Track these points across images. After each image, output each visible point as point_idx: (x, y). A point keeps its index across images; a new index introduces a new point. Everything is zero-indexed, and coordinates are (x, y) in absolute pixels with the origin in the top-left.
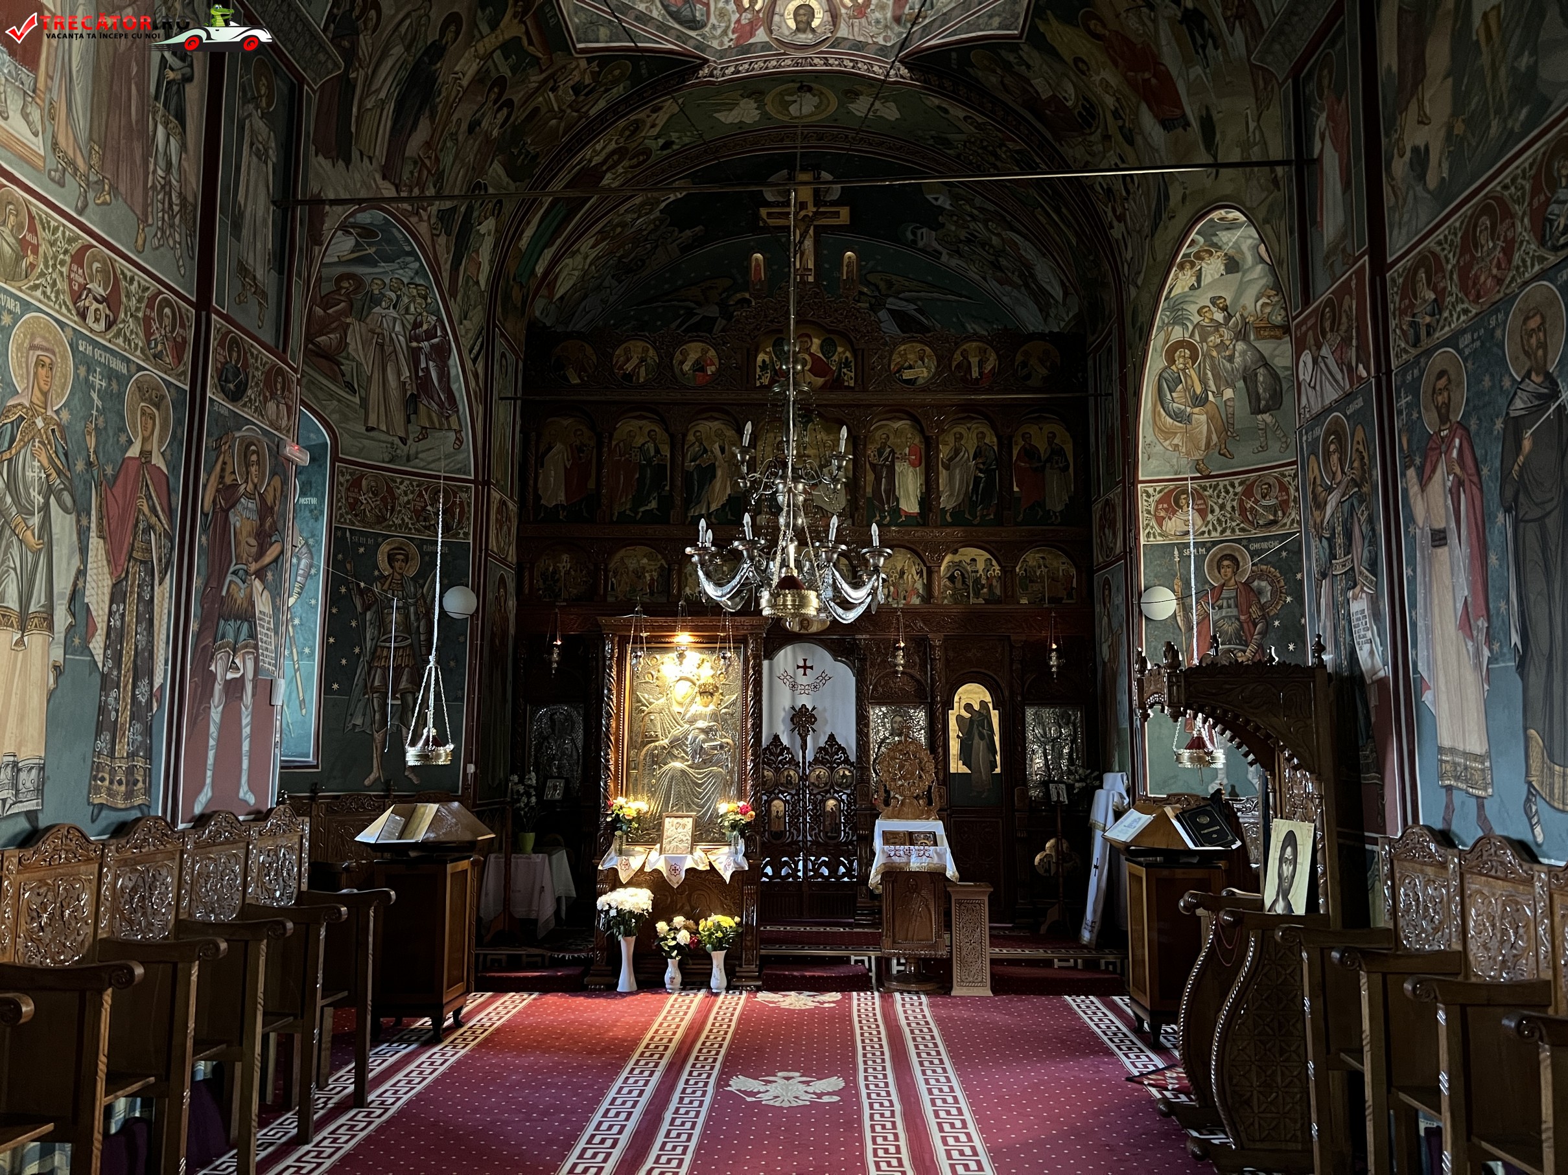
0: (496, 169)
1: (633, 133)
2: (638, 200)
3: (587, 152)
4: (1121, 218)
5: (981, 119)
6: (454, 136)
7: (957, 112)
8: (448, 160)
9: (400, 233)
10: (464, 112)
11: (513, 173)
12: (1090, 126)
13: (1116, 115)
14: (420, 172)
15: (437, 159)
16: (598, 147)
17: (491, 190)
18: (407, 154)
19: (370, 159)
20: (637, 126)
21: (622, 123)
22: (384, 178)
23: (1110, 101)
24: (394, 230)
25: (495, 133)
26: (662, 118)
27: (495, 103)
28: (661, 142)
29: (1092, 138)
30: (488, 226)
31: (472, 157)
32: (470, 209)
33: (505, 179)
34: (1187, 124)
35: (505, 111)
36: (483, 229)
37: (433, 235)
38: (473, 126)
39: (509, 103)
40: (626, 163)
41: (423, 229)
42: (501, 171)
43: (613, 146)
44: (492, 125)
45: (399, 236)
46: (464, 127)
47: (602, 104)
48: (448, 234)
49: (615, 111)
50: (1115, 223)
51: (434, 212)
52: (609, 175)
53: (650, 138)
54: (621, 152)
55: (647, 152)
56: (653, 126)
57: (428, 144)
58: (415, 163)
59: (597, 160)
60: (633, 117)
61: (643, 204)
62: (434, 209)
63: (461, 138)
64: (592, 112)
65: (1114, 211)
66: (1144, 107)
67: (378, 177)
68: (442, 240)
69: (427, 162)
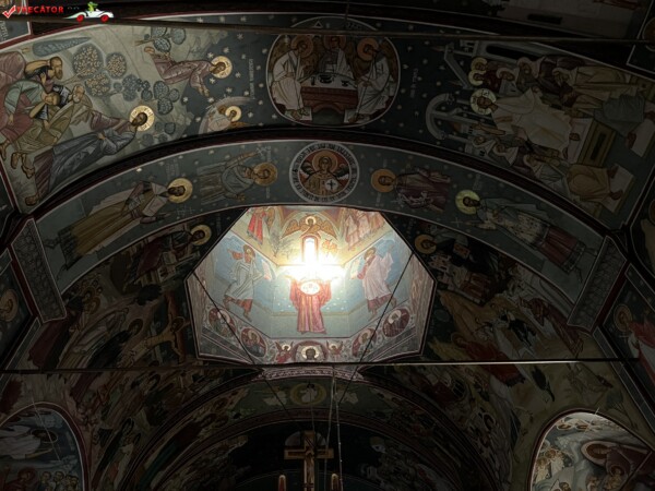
0: (142, 414)
1: (220, 407)
2: (217, 446)
3: (194, 414)
4: (487, 445)
5: (400, 399)
6: (122, 387)
7: (388, 396)
8: (114, 400)
9: (70, 436)
10: (132, 376)
11: (150, 418)
12: (461, 395)
13: (476, 386)
14: (95, 401)
15: (108, 398)
16: (201, 412)
17: (136, 427)
18: (91, 388)
19: (66, 380)
20: (223, 402)
21: (216, 399)
22: (71, 395)
23: (472, 379)
24: (67, 434)
25: (146, 392)
26: (236, 399)
27: (151, 374)
28: (234, 413)
29: (464, 402)
30: (128, 448)
31: (130, 402)
32: (120, 435)
33: (146, 422)
34: (523, 379)
35: (155, 381)
36: (125, 449)
37: (92, 443)
38: (134, 385)
39: (158, 377)
40: (213, 424)
41: (87, 436)
42: (144, 416)
43: (208, 413)
44: (146, 387)
45: (69, 438)
46: (129, 383)
47: (206, 389)
48: (102, 445)
49: (212, 393)
50: (484, 449)
51: (97, 429)
52: (204, 430)
53: (229, 411)
54: (212, 416)
55: (226, 418)
56: (231, 403)
57: (105, 387)
58: (94, 395)
59: (199, 419)
60: (222, 396)
61: (220, 449)
62: (97, 427)
63: (126, 389)
64: (201, 392)
65: (482, 442)
66: (493, 378)
67: (67, 393)
68: (98, 447)
69: (102, 397)
